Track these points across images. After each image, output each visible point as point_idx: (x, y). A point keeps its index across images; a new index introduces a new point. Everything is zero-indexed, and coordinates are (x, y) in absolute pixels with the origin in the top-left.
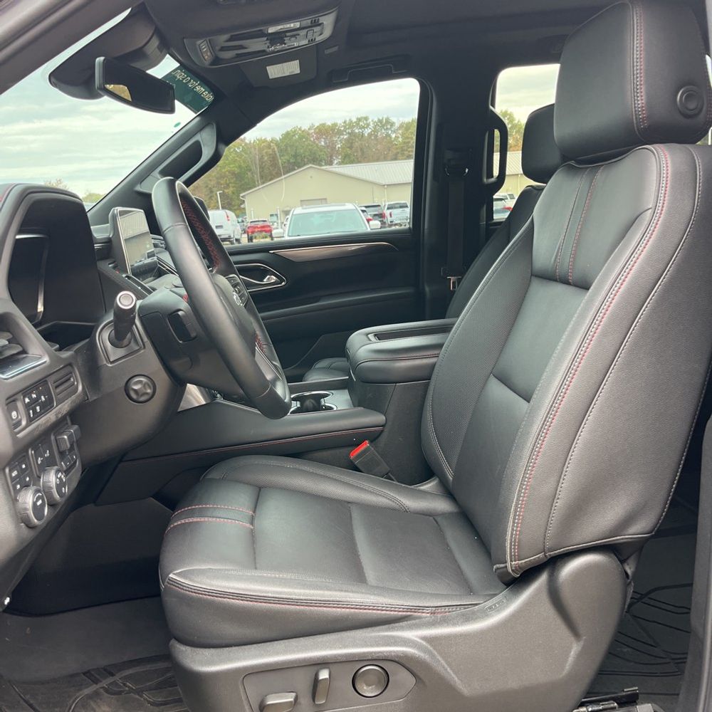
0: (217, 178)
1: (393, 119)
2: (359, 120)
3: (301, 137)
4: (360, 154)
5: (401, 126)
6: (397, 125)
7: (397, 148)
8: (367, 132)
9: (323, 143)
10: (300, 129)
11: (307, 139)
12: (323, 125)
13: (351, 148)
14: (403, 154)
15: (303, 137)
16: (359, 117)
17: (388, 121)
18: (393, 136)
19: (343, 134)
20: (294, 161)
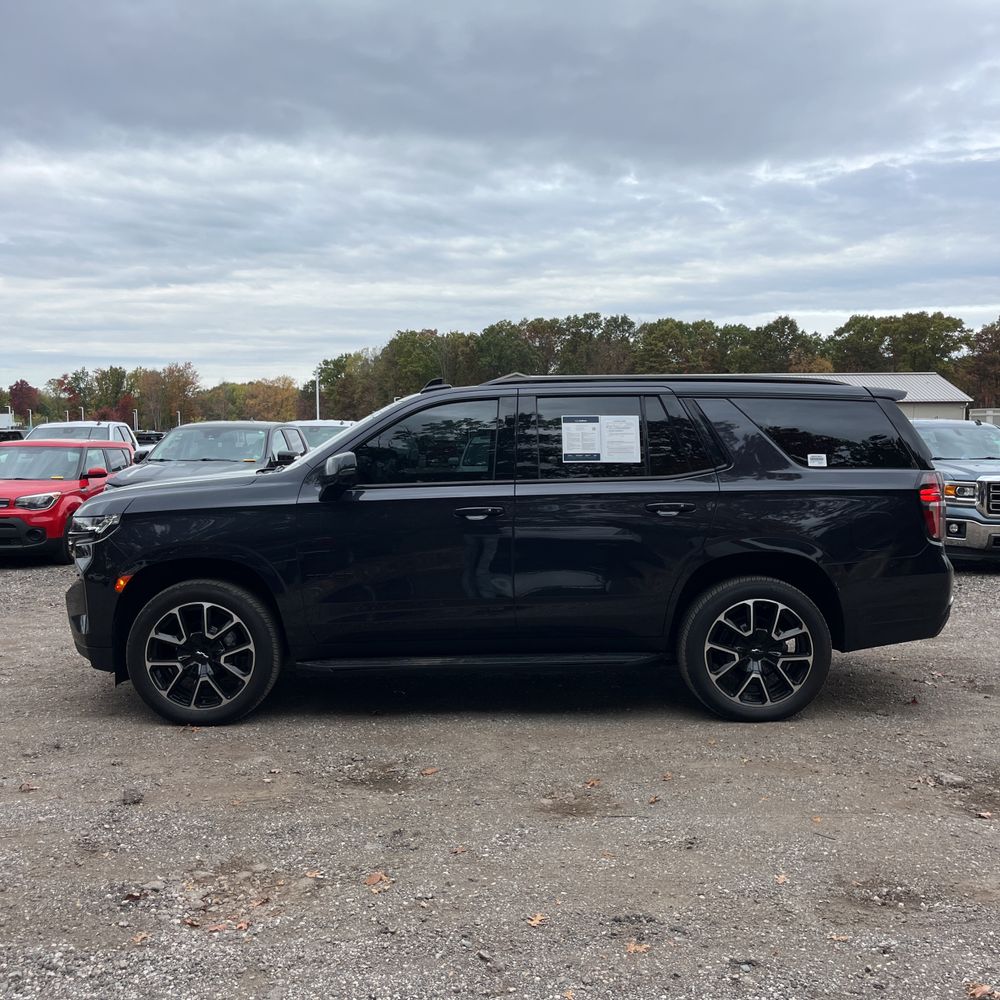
0: (395, 380)
1: (632, 318)
2: (587, 317)
3: (509, 335)
4: (585, 360)
5: (644, 327)
6: (637, 326)
7: (636, 357)
8: (597, 332)
9: (537, 344)
10: (509, 323)
11: (517, 337)
12: (540, 321)
13: (574, 352)
14: (643, 365)
15: (512, 334)
16: (587, 313)
17: (625, 320)
18: (632, 340)
19: (565, 334)
20: (497, 364)
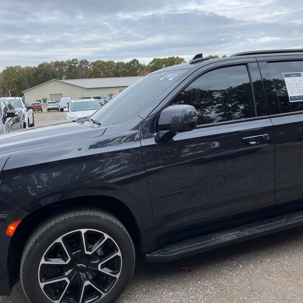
0: (8, 84)
1: (88, 60)
2: (73, 60)
3: (48, 67)
4: (74, 75)
5: (92, 63)
6: (90, 63)
7: (91, 73)
8: (77, 65)
9: (57, 70)
10: (47, 63)
11: (50, 68)
12: (57, 62)
13: (70, 72)
14: (93, 76)
15: (49, 66)
16: (73, 59)
17: (86, 61)
18: (89, 68)
19: (66, 66)
20: (45, 77)
